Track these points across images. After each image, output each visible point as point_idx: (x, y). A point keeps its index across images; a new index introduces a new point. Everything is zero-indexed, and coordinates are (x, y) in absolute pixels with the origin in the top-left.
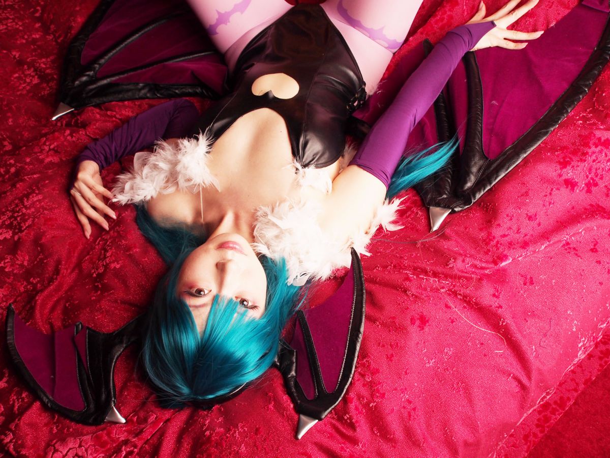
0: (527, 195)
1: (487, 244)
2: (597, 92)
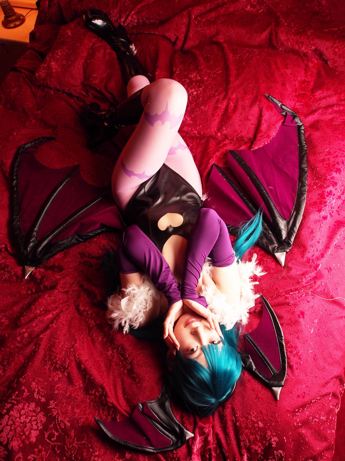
0: (313, 232)
1: (309, 263)
2: (314, 168)
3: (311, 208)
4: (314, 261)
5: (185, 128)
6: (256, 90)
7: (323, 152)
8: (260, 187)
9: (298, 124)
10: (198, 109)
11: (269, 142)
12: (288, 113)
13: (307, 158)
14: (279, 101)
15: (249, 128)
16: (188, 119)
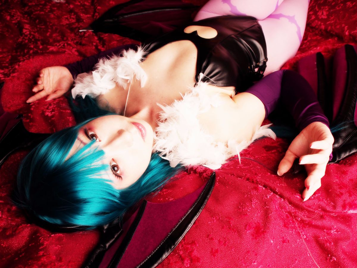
16: (324, 14)
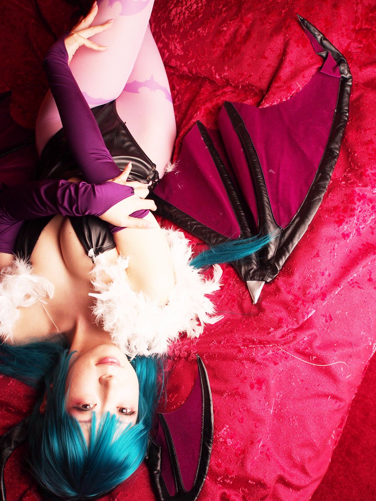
0: (318, 256)
2: (350, 153)
3: (326, 216)
4: (305, 303)
5: (173, 61)
6: (287, 9)
7: (372, 128)
8: (255, 168)
9: (343, 75)
10: (194, 33)
11: (289, 98)
12: (330, 53)
13: (344, 134)
14: (319, 32)
15: (263, 72)
16: (178, 48)
